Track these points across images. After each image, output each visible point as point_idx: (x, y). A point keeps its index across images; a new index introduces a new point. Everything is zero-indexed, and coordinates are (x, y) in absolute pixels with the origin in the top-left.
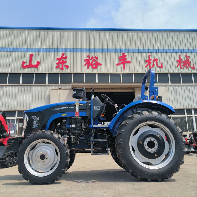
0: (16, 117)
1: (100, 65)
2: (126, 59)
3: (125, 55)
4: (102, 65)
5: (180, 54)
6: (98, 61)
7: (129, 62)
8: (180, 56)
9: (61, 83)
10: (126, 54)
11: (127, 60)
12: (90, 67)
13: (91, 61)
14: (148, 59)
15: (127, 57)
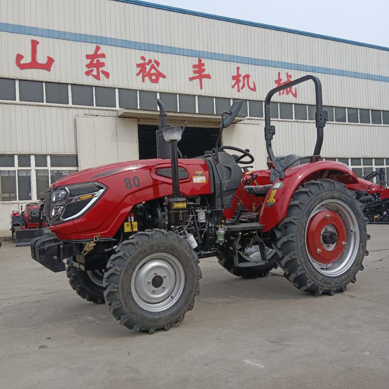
0: (16, 167)
1: (164, 77)
2: (204, 70)
3: (202, 62)
4: (167, 77)
5: (280, 70)
6: (160, 69)
7: (208, 76)
8: (279, 73)
9: (96, 106)
10: (204, 61)
11: (206, 73)
12: (147, 78)
13: (148, 67)
14: (236, 74)
15: (205, 67)
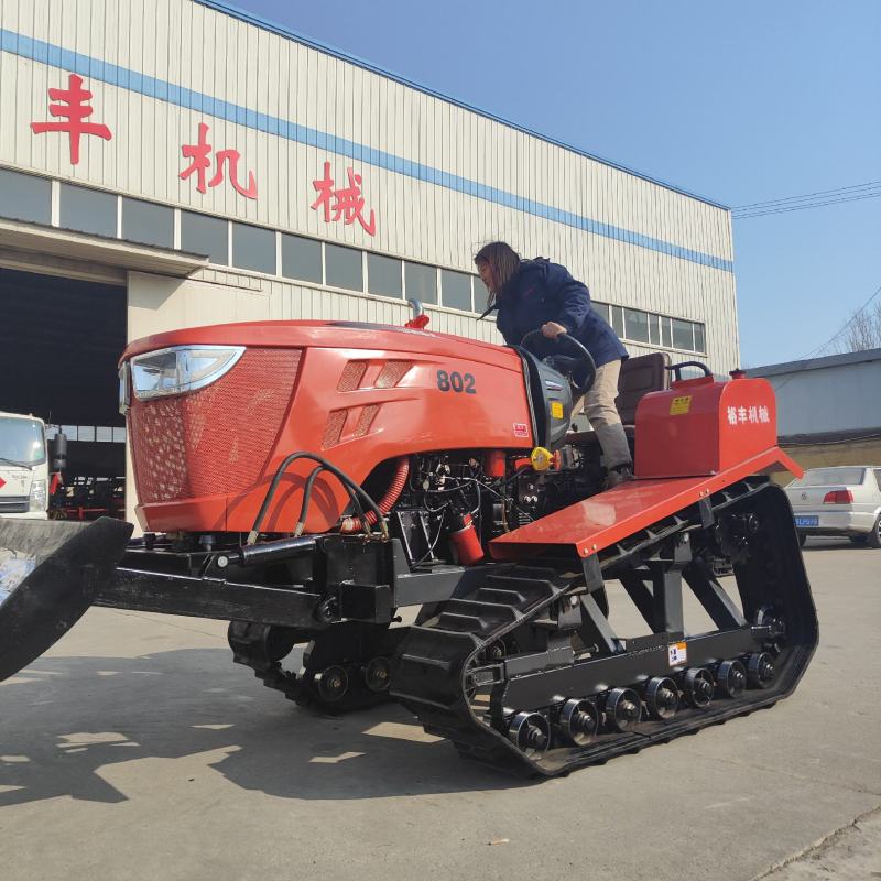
2: (89, 111)
7: (103, 132)
8: (327, 166)
10: (90, 85)
11: (94, 119)
14: (195, 142)
15: (93, 103)
